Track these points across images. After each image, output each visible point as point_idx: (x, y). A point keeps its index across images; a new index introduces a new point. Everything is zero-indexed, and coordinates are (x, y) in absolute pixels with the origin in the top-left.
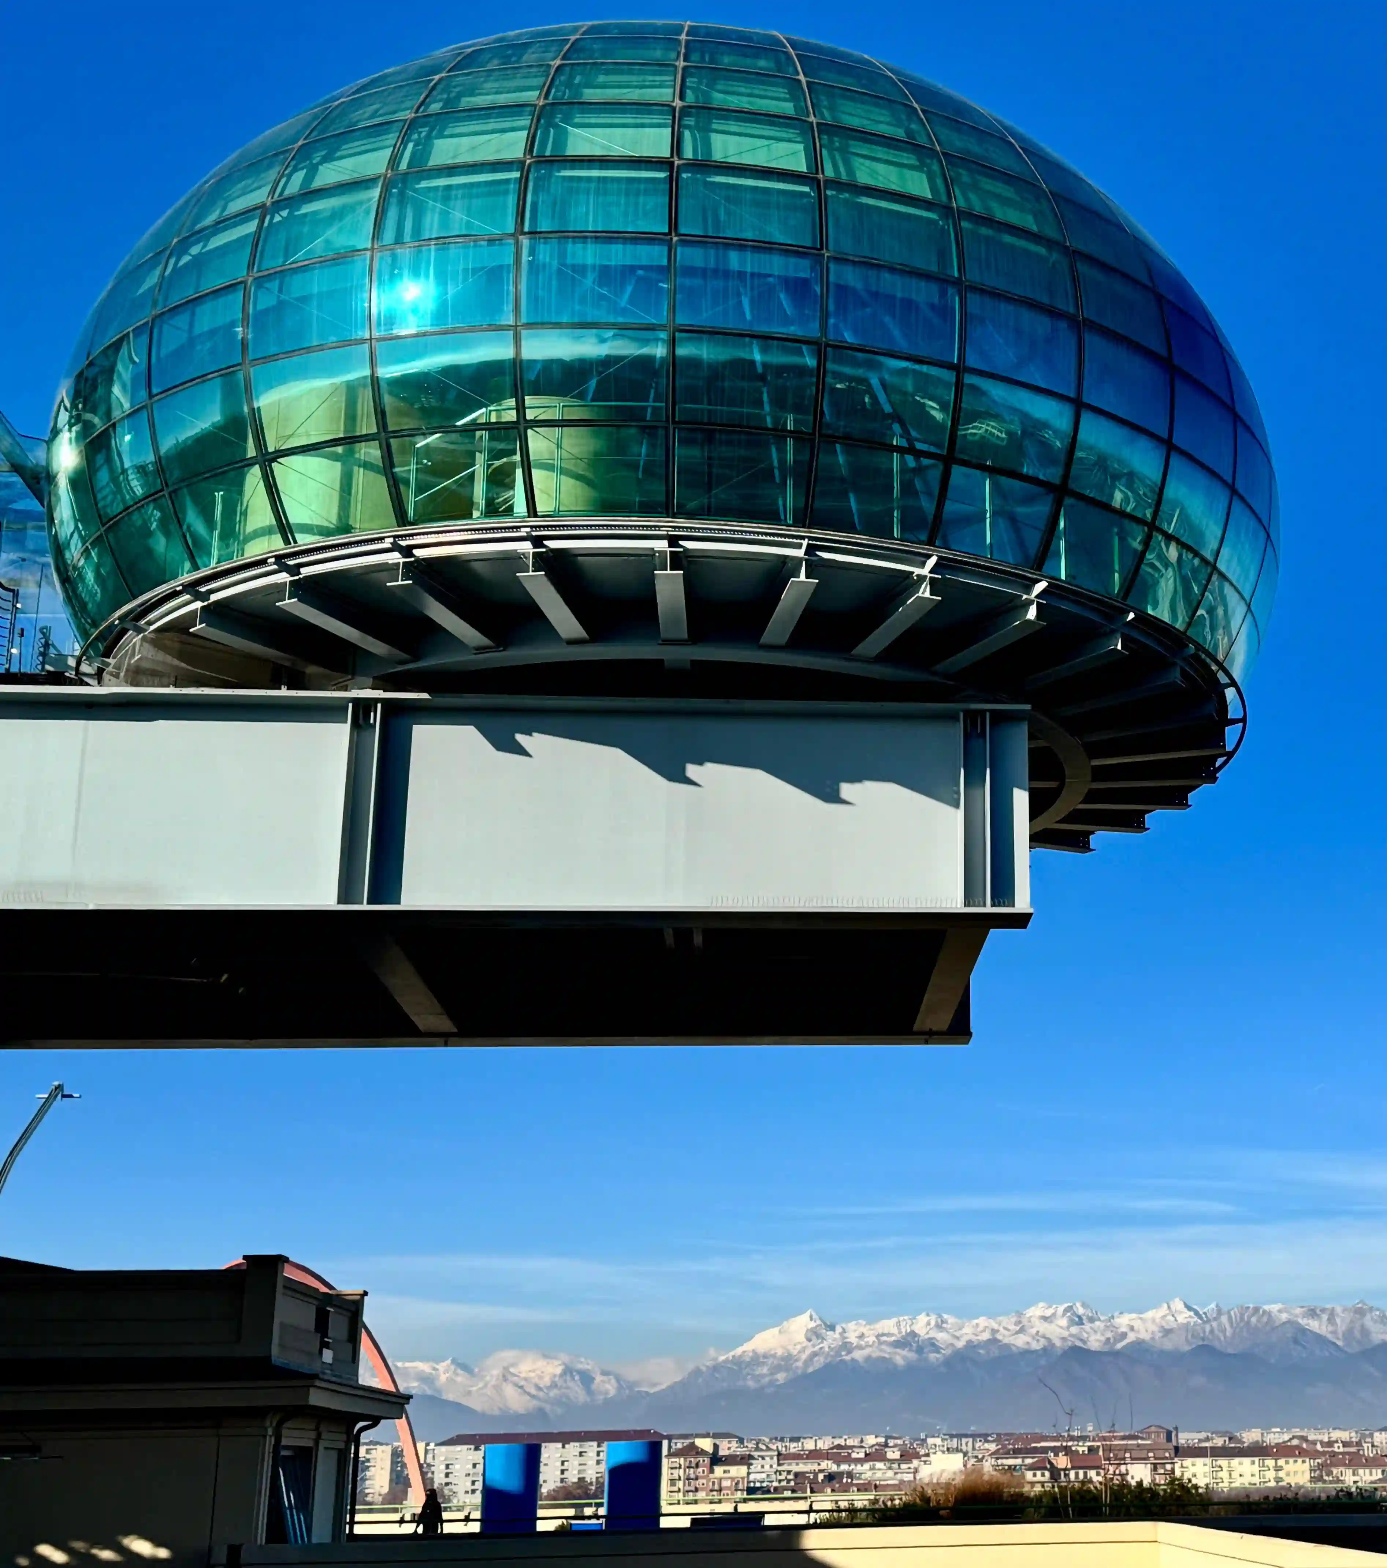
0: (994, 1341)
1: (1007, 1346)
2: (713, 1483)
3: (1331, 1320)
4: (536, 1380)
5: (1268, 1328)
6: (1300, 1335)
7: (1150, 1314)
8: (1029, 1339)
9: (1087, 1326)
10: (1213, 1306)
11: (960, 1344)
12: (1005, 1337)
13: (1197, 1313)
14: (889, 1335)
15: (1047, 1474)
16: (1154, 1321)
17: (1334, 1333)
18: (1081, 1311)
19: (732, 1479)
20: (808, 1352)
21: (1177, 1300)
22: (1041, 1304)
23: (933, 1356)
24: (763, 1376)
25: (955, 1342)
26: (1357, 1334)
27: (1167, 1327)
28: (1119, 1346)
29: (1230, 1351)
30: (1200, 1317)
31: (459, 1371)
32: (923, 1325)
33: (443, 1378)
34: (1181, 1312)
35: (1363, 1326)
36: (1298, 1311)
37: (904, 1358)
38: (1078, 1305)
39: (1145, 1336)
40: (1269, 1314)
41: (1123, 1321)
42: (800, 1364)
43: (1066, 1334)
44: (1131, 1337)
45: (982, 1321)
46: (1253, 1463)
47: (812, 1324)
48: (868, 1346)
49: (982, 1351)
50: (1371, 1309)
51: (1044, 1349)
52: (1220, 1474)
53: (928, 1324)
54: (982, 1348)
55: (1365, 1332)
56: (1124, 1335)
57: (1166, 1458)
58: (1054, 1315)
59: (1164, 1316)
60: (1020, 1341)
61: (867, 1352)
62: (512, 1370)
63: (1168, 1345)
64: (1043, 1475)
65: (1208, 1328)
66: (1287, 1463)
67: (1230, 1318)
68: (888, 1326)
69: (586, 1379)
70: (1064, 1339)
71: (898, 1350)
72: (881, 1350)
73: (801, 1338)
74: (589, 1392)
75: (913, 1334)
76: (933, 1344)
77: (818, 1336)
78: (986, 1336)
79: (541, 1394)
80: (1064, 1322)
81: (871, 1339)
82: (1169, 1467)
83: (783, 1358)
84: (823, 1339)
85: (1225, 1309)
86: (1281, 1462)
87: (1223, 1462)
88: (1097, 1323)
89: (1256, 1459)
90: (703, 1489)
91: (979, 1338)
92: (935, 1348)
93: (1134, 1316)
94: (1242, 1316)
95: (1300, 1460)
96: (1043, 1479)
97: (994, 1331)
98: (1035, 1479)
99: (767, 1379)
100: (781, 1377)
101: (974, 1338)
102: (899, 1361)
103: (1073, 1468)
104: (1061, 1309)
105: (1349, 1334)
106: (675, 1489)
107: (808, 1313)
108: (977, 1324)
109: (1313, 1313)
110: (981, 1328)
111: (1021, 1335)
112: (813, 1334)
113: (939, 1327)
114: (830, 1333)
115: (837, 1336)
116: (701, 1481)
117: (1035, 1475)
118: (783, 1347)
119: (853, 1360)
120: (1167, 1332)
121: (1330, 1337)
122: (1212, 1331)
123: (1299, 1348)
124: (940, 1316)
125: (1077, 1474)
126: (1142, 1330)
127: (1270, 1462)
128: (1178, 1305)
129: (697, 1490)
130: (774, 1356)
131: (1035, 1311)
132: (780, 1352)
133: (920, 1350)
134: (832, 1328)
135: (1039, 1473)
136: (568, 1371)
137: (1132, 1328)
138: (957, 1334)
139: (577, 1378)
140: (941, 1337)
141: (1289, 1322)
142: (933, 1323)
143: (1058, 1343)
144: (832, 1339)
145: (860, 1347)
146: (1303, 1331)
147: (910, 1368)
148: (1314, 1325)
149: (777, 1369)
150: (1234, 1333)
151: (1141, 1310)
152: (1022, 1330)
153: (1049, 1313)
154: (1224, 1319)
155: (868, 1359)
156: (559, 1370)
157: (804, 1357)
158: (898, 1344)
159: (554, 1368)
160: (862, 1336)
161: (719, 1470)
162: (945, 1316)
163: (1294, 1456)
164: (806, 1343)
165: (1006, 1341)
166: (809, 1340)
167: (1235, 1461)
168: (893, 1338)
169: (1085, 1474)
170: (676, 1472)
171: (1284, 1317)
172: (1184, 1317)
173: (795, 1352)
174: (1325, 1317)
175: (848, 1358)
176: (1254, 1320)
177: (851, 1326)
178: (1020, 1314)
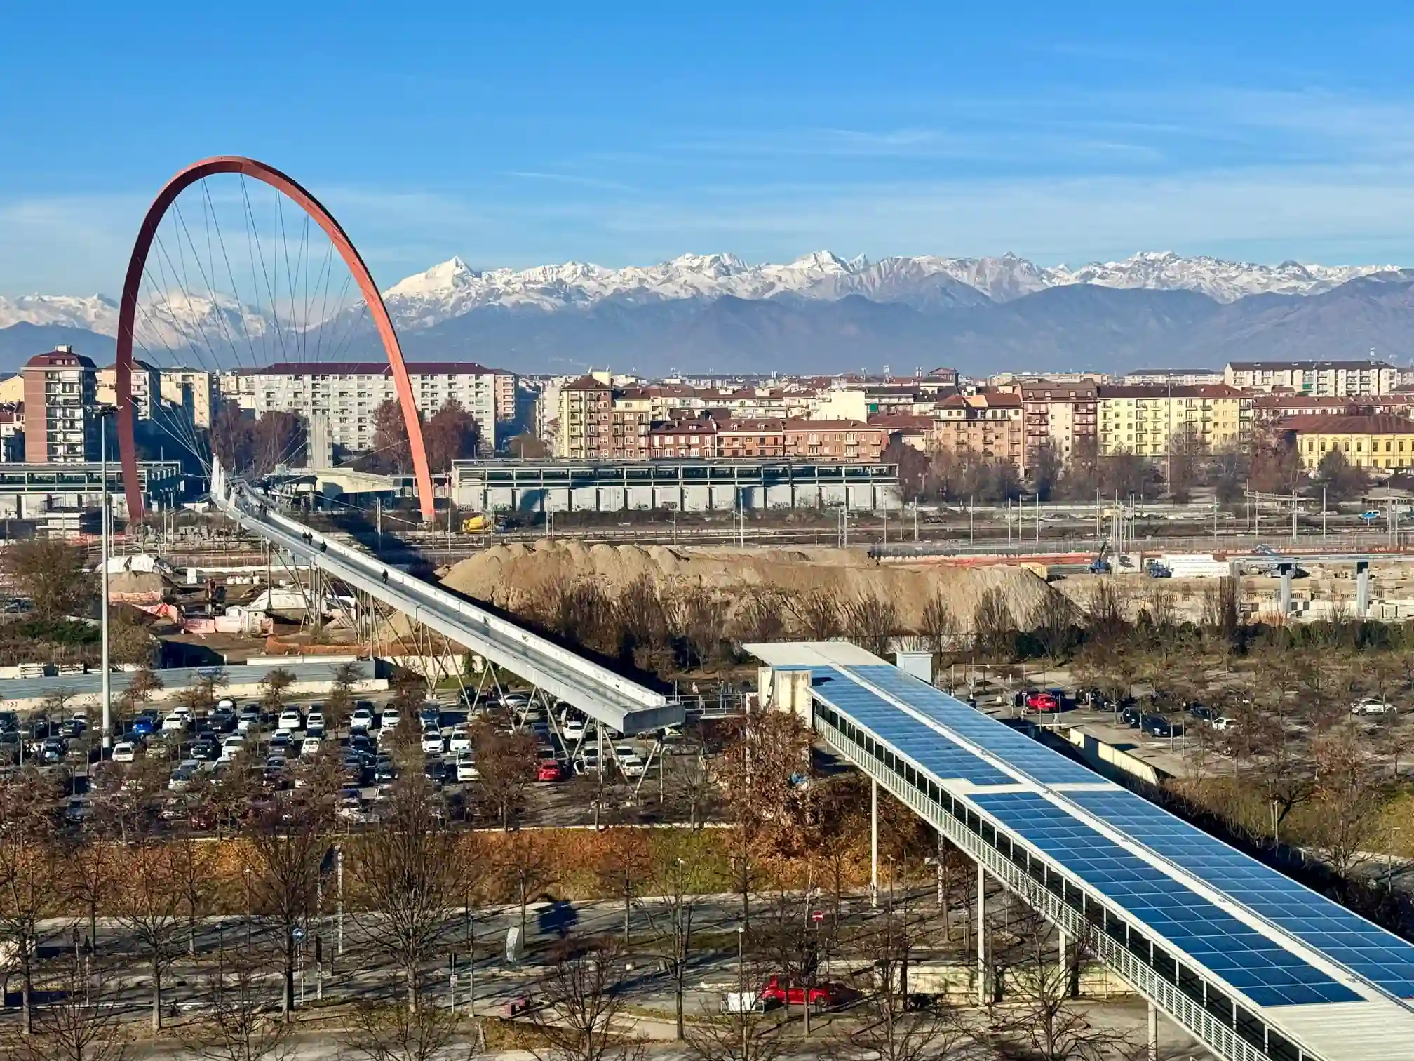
0: (641, 290)
1: (657, 294)
2: (616, 417)
3: (980, 272)
4: (185, 317)
5: (916, 280)
6: (949, 286)
7: (796, 266)
8: (678, 289)
9: (734, 277)
10: (860, 257)
11: (608, 292)
12: (652, 286)
13: (843, 265)
14: (535, 282)
15: (963, 412)
16: (801, 272)
17: (983, 284)
18: (728, 262)
19: (635, 413)
20: (455, 297)
21: (824, 252)
22: (688, 255)
23: (581, 303)
24: (413, 319)
25: (601, 289)
26: (1005, 285)
27: (814, 277)
28: (767, 296)
29: (878, 301)
30: (847, 269)
31: (107, 306)
32: (569, 273)
33: (92, 312)
34: (828, 264)
35: (1011, 277)
36: (948, 262)
37: (552, 304)
38: (725, 255)
39: (794, 287)
40: (918, 265)
41: (772, 271)
42: (448, 308)
43: (714, 283)
44: (780, 287)
45: (629, 271)
46: (1180, 403)
47: (458, 271)
48: (514, 292)
49: (630, 299)
50: (1019, 261)
51: (694, 297)
52: (1145, 414)
53: (575, 272)
54: (629, 296)
55: (1014, 283)
56: (772, 286)
57: (1089, 398)
58: (700, 266)
59: (811, 268)
60: (668, 291)
61: (514, 298)
62: (159, 307)
63: (817, 294)
64: (959, 414)
65: (857, 279)
66: (1216, 402)
67: (879, 270)
68: (535, 273)
69: (235, 317)
70: (712, 289)
71: (546, 297)
72: (529, 297)
73: (448, 283)
74: (239, 331)
75: (560, 282)
76: (579, 290)
77: (464, 282)
78: (633, 285)
79: (191, 331)
80: (711, 272)
81: (518, 287)
82: (1091, 406)
83: (429, 302)
84: (470, 285)
85: (872, 261)
86: (1209, 402)
87: (1149, 403)
88: (745, 274)
89: (1184, 400)
90: (605, 423)
91: (627, 287)
92: (584, 296)
93: (781, 267)
94: (891, 267)
95: (1230, 400)
96: (959, 418)
97: (642, 280)
98: (951, 418)
99: (415, 322)
100: (430, 321)
101: (621, 286)
102: (547, 307)
103: (990, 407)
104: (708, 259)
105: (997, 285)
106: (577, 421)
107: (453, 261)
108: (625, 274)
109: (962, 264)
110: (629, 276)
111: (669, 285)
112: (460, 280)
113: (586, 274)
114: (477, 279)
115: (484, 282)
116: (603, 414)
117: (950, 414)
118: (431, 292)
119: (501, 305)
120: (816, 283)
121: (978, 287)
122: (861, 281)
123: (948, 299)
124: (586, 265)
125: (994, 414)
126: (791, 281)
127: (1198, 402)
128: (825, 256)
129: (599, 423)
130: (421, 300)
131: (682, 262)
132: (427, 297)
133: (567, 298)
134: (479, 275)
135: (955, 412)
136: (216, 309)
137: (780, 279)
138: (605, 282)
139: (225, 316)
140: (589, 285)
141: (939, 273)
142: (579, 272)
143: (706, 292)
144: (478, 285)
145: (508, 294)
146: (952, 282)
147: (560, 315)
148: (963, 276)
149: (426, 312)
150: (883, 283)
151: (787, 260)
152: (670, 280)
153: (696, 263)
154: (874, 272)
155: (516, 304)
156: (207, 309)
157: (452, 301)
158: (544, 291)
159: (202, 307)
160: (508, 283)
161: (620, 405)
162: (592, 266)
163: (1223, 396)
164: (453, 288)
165: (654, 289)
166: (457, 286)
167: (1161, 402)
168: (539, 286)
169: (1003, 414)
170: (576, 405)
171: (934, 268)
172: (831, 268)
173: (442, 297)
174: (974, 269)
175: (496, 304)
176: (903, 271)
177: (497, 274)
178: (667, 264)
